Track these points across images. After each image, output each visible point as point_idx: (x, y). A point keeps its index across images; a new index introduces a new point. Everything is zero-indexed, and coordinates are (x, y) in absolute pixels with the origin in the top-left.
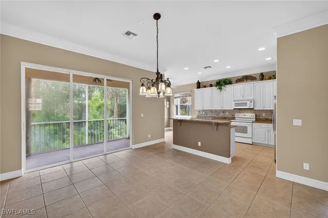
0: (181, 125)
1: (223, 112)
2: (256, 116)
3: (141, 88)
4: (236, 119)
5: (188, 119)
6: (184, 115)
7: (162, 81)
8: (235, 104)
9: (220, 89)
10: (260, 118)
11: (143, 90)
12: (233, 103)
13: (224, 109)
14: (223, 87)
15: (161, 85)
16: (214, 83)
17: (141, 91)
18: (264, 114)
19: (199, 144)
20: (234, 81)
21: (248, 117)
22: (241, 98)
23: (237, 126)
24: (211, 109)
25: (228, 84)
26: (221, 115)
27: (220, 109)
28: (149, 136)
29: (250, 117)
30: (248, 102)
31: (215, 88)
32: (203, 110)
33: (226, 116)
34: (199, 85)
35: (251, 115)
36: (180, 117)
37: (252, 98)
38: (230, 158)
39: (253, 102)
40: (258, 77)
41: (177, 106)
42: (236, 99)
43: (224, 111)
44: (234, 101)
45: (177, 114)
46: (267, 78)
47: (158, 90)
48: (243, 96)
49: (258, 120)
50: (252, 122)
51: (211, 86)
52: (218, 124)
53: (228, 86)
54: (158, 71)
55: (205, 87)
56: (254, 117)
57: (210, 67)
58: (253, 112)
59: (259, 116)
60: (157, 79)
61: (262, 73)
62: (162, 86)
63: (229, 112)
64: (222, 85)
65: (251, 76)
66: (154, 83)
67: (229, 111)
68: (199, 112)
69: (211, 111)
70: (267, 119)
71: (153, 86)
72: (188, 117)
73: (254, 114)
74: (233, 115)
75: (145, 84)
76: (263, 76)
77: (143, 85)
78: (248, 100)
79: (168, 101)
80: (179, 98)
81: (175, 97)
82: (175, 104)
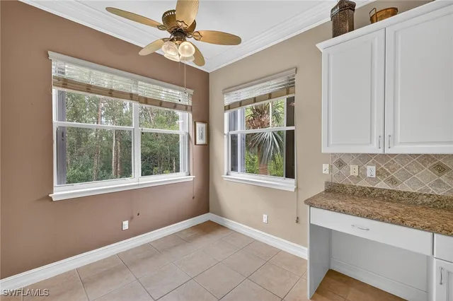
41: (234, 139)
45: (234, 170)
68: (341, 164)
69: (434, 162)
79: (203, 122)
80: (240, 106)
81: (226, 103)
82: (226, 131)
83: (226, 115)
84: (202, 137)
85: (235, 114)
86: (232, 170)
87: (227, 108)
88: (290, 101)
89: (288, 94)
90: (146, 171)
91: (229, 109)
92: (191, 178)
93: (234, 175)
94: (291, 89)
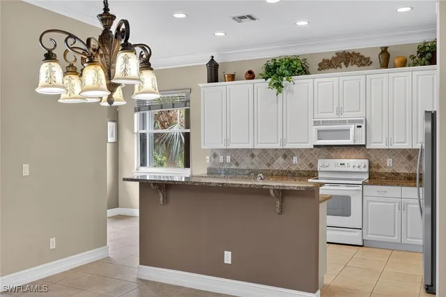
0: (166, 200)
1: (285, 157)
2: (370, 167)
3: (45, 67)
4: (320, 175)
5: (177, 179)
6: (161, 164)
7: (127, 47)
8: (319, 131)
9: (279, 86)
10: (381, 171)
11: (51, 77)
12: (314, 130)
13: (288, 146)
15: (126, 61)
16: (259, 69)
17: (43, 79)
18: (389, 162)
19: (228, 257)
20: (313, 65)
22: (333, 116)
23: (331, 197)
24: (250, 146)
25: (300, 73)
26: (279, 164)
27: (278, 146)
28: (53, 243)
29: (356, 169)
30: (352, 127)
31: (261, 85)
32: (226, 151)
33: (293, 169)
34: (213, 72)
35: (357, 164)
36: (153, 172)
37: (359, 115)
38: (319, 292)
39: (363, 126)
40: (375, 58)
41: (143, 138)
42: (321, 117)
43: (287, 154)
44: (316, 123)
46: (397, 61)
47: (109, 76)
48: (339, 112)
49: (376, 177)
50: (364, 184)
51: (251, 75)
52: (283, 193)
53: (300, 80)
54: (106, 9)
55: (232, 78)
56: (366, 170)
57: (252, 18)
58: (362, 155)
59: (378, 167)
60: (105, 37)
61: (386, 48)
62: (127, 64)
63: (301, 156)
64: (283, 75)
65: (358, 55)
66: (96, 50)
67: (301, 153)
68: (215, 156)
69: (251, 153)
70: (398, 174)
71: (91, 62)
72: (178, 174)
73: (366, 162)
74: (311, 165)
75: (58, 52)
76: (388, 55)
77: (49, 57)
78: (351, 122)
79: (114, 121)
80: (150, 109)
81: (137, 105)
83: (136, 116)
85: (144, 116)
86: (141, 165)
87: (137, 109)
88: (187, 112)
89: (186, 106)
91: (139, 111)
93: (143, 169)
94: (187, 104)
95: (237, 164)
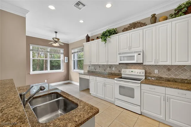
1: (110, 67)
2: (146, 73)
8: (120, 57)
10: (151, 75)
14: (108, 39)
16: (100, 35)
18: (156, 71)
20: (120, 31)
21: (136, 74)
22: (127, 50)
25: (114, 34)
29: (138, 74)
30: (136, 55)
32: (92, 65)
33: (113, 72)
35: (139, 72)
37: (140, 49)
39: (142, 54)
40: (148, 22)
42: (122, 51)
43: (111, 66)
44: (120, 54)
45: (74, 69)
48: (130, 48)
50: (142, 83)
51: (98, 38)
53: (113, 37)
55: (93, 40)
56: (144, 74)
58: (141, 67)
59: (150, 73)
61: (154, 15)
63: (116, 67)
64: (107, 36)
65: (139, 23)
68: (90, 67)
69: (99, 66)
70: (161, 78)
73: (144, 71)
74: (119, 71)
78: (135, 52)
79: (67, 57)
80: (76, 53)
81: (73, 52)
82: (72, 59)
83: (72, 55)
84: (67, 61)
85: (75, 55)
90: (51, 69)
92: (63, 71)
93: (74, 70)
95: (95, 70)
